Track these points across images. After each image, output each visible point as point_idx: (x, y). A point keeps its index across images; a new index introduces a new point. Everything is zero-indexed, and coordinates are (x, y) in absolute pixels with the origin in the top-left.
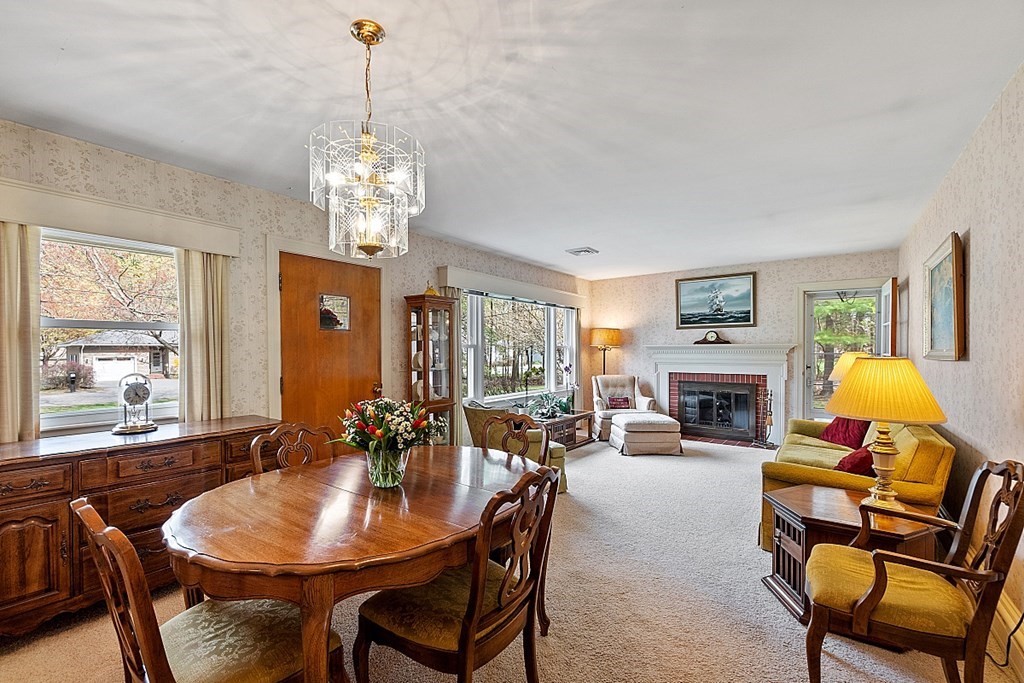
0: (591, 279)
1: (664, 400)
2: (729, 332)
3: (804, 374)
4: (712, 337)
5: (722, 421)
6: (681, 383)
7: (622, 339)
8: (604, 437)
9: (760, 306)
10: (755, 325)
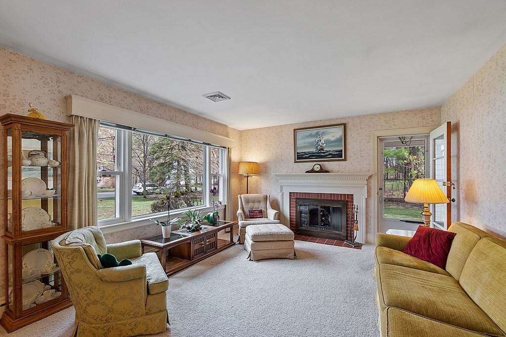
0: (240, 129)
1: (286, 210)
2: (328, 165)
3: (378, 194)
4: (317, 168)
5: (324, 225)
6: (297, 199)
7: (259, 169)
8: (242, 242)
9: (348, 147)
10: (345, 160)
